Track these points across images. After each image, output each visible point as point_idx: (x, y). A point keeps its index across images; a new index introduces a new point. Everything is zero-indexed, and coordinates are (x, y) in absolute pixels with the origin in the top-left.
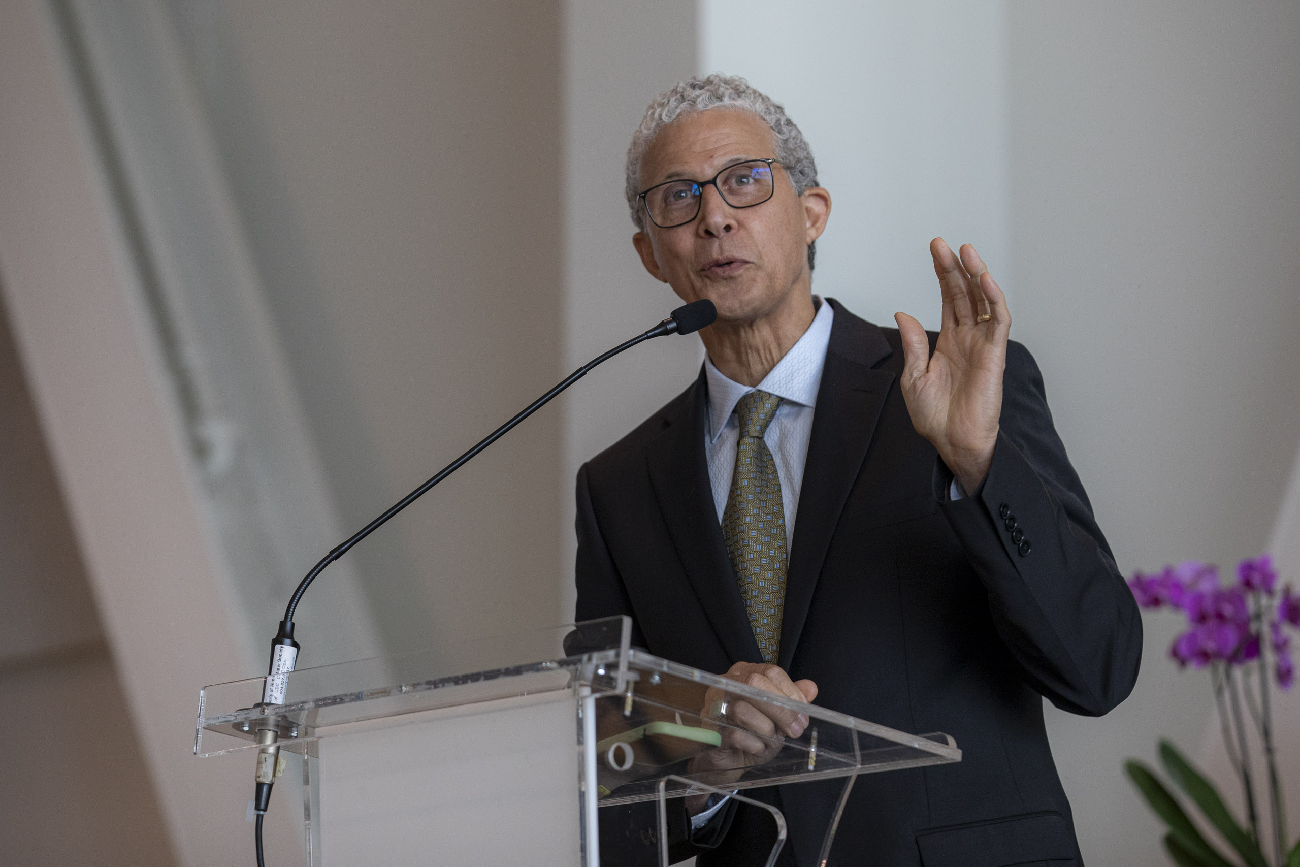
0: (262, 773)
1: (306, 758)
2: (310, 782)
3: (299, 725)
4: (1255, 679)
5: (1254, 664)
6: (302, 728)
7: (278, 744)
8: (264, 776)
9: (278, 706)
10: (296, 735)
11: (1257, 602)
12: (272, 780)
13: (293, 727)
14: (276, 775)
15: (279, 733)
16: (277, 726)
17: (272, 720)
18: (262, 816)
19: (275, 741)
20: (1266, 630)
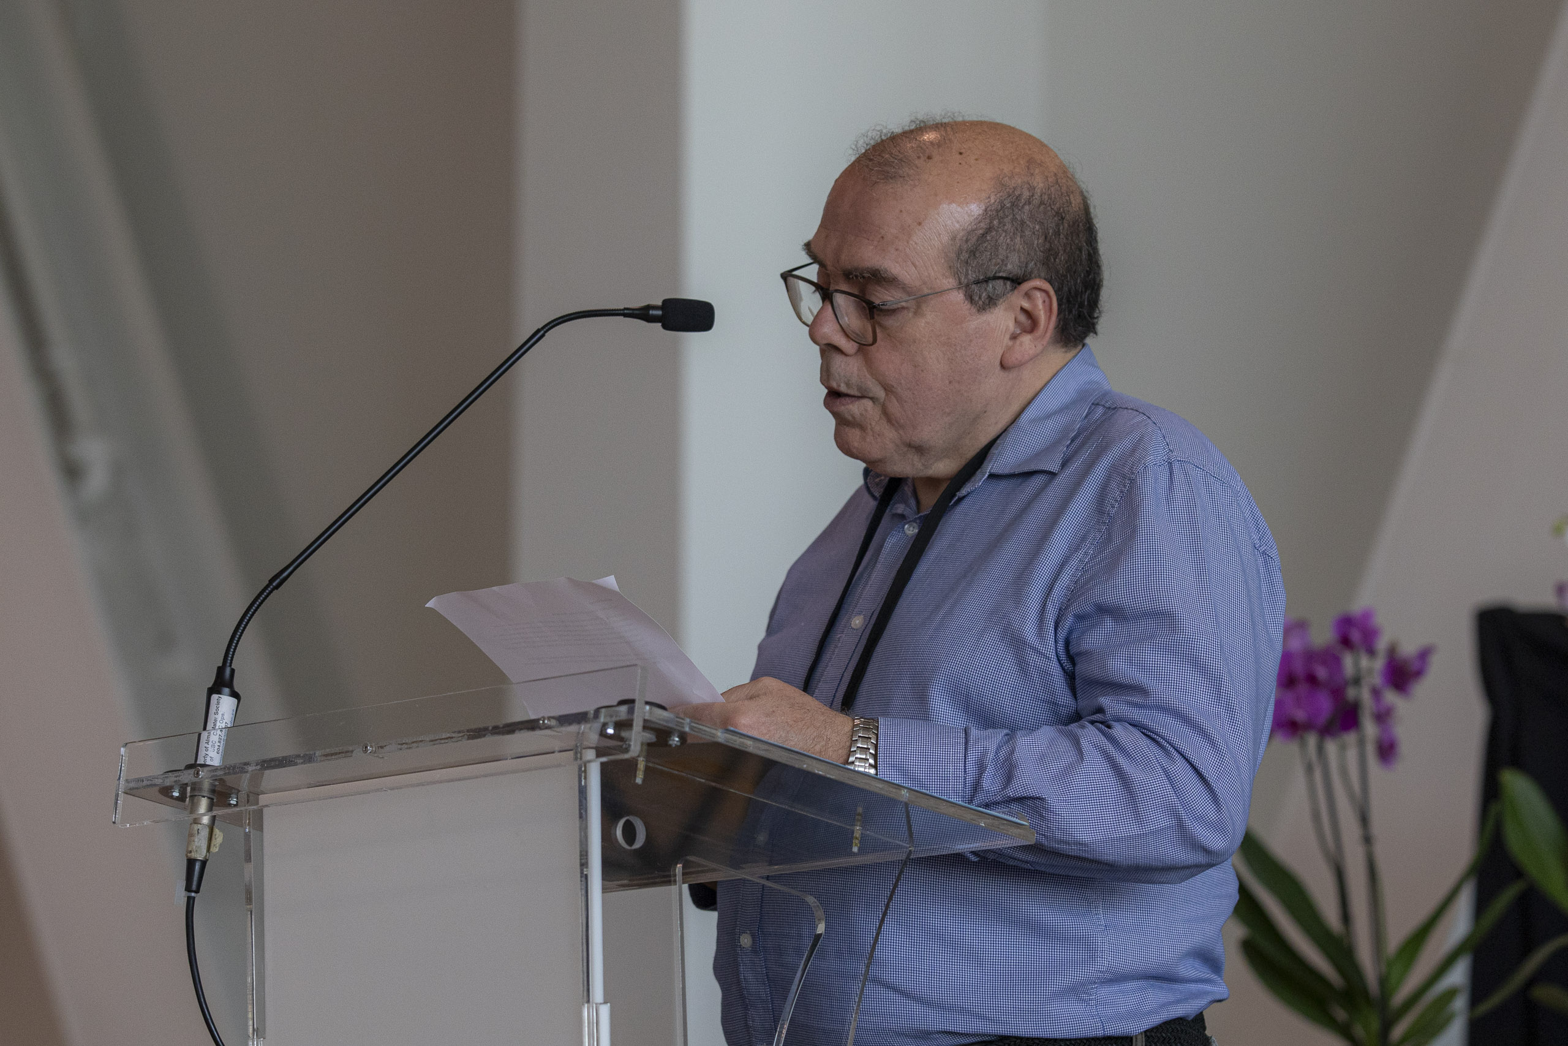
0: (194, 847)
1: (247, 830)
2: (252, 860)
3: (239, 791)
4: (1352, 755)
5: (1350, 738)
6: (243, 795)
7: (214, 813)
8: (197, 851)
9: (216, 769)
10: (235, 803)
11: (1356, 664)
12: (206, 855)
13: (233, 794)
14: (211, 850)
15: (215, 800)
16: (213, 791)
17: (206, 785)
18: (194, 898)
19: (210, 809)
20: (1366, 696)
